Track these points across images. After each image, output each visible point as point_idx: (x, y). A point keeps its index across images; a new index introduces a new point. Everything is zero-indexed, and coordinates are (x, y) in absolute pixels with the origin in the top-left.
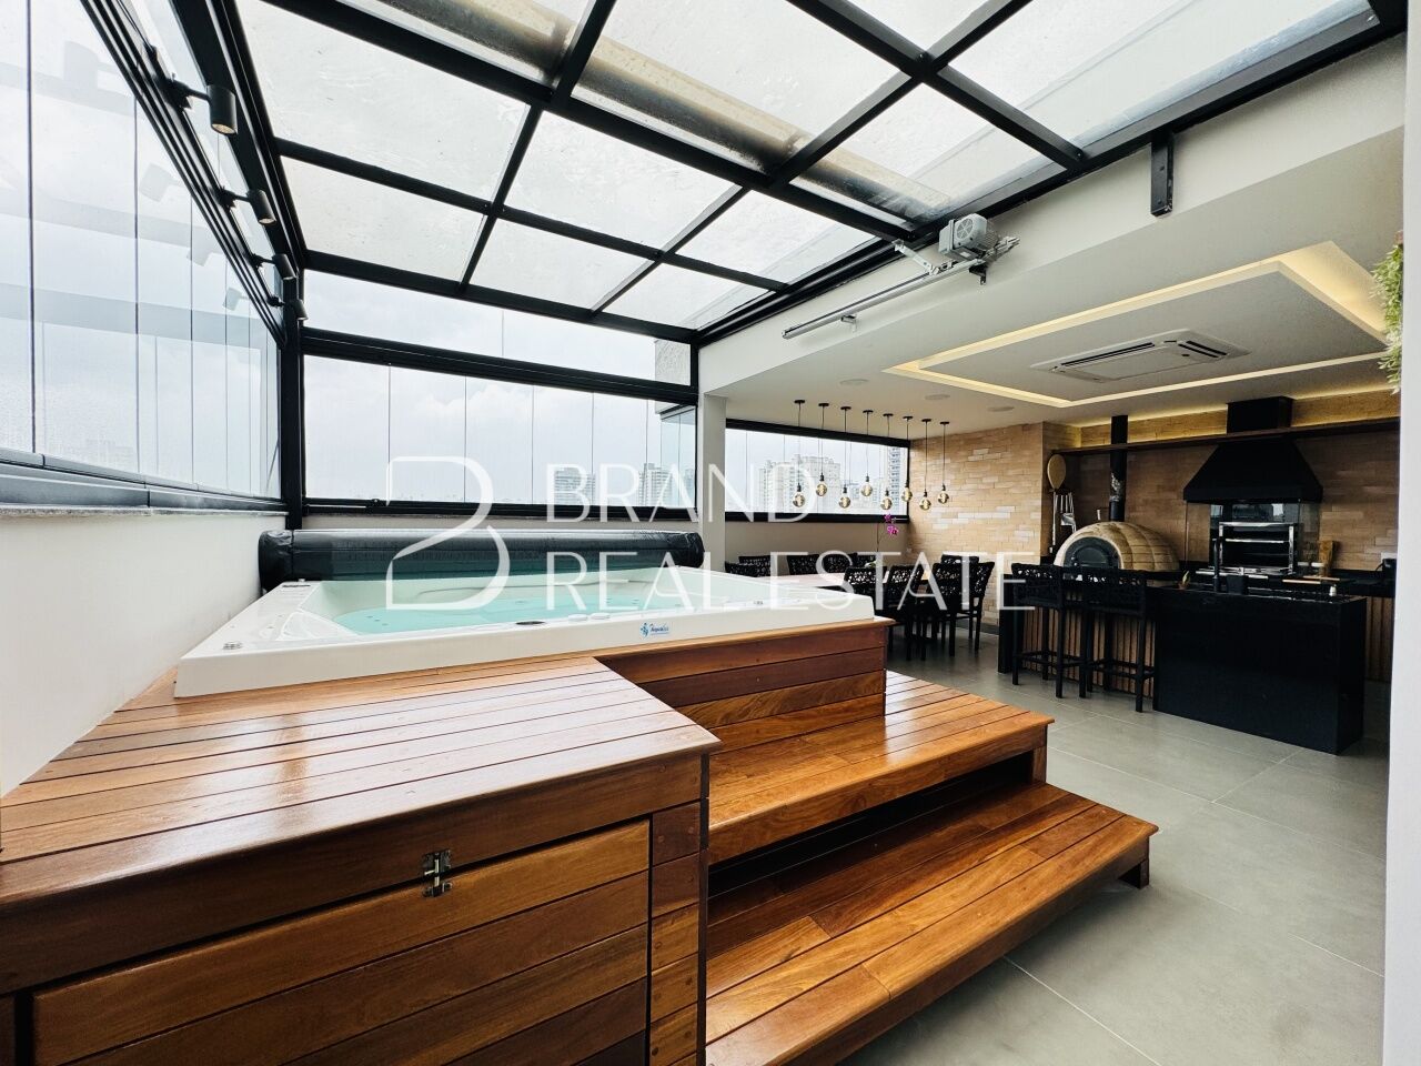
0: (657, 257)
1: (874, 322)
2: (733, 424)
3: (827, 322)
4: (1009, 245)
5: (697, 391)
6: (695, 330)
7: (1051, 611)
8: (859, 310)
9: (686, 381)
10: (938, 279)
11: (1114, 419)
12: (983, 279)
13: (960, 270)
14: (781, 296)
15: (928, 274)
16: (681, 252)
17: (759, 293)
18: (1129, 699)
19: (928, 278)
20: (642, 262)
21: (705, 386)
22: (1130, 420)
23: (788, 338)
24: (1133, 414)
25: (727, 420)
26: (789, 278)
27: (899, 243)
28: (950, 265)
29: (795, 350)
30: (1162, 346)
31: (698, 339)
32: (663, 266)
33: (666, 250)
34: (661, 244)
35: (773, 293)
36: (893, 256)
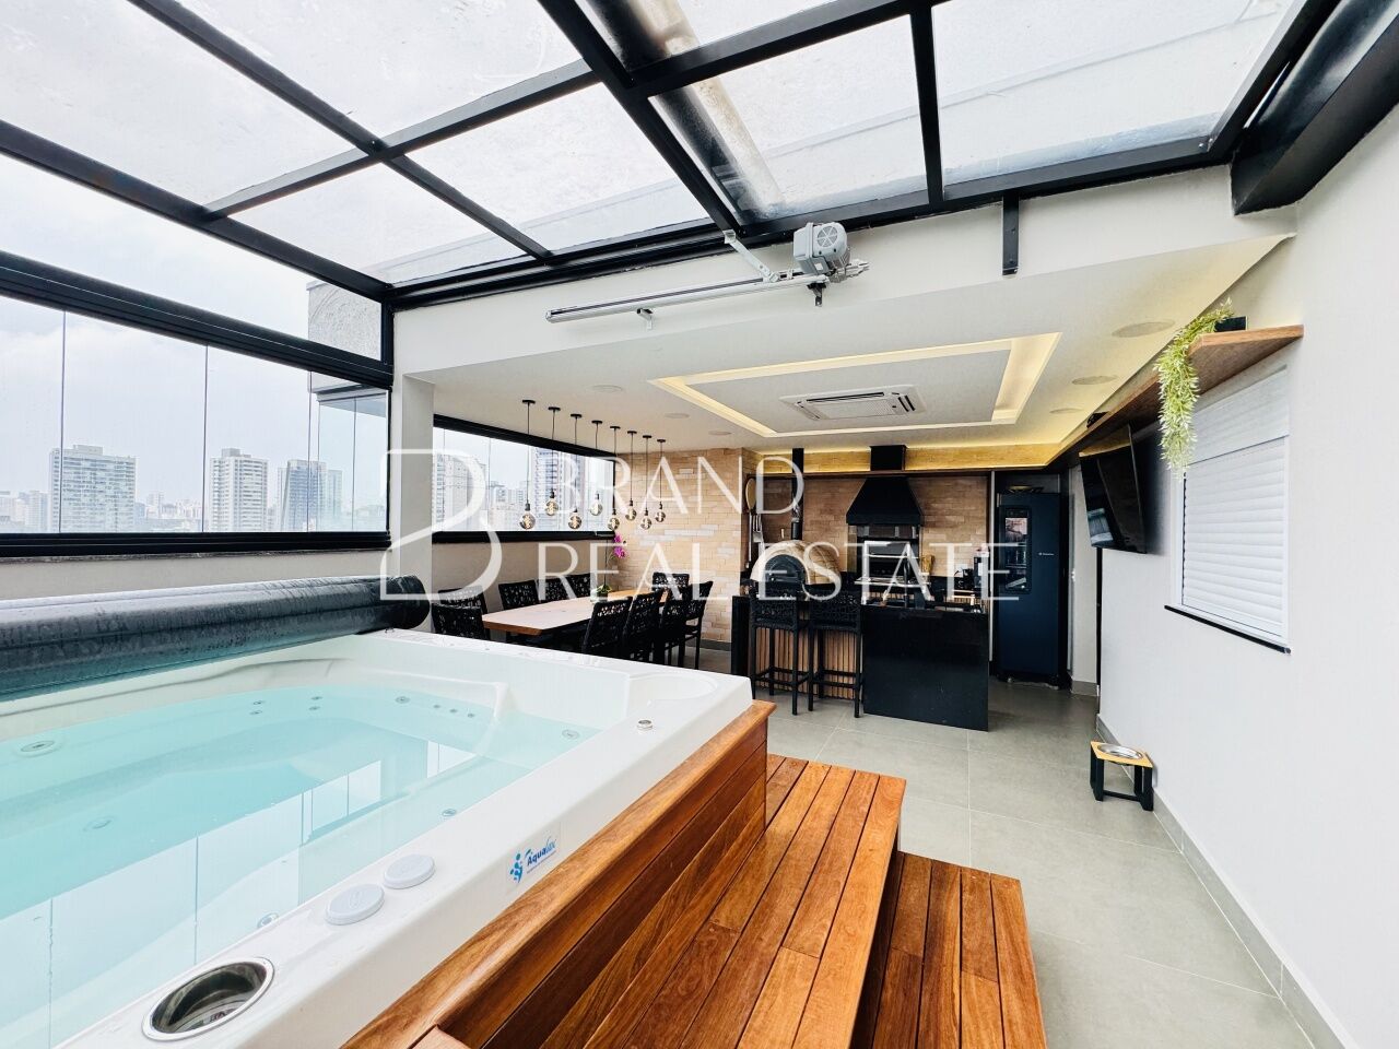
0: (375, 151)
1: (674, 323)
2: (442, 421)
3: (616, 312)
4: (861, 268)
5: (391, 369)
6: (390, 286)
7: (777, 631)
8: (662, 305)
9: (374, 352)
10: (771, 288)
11: (794, 450)
12: (819, 300)
13: (798, 284)
14: (542, 265)
15: (761, 280)
16: (414, 156)
17: (510, 253)
18: (848, 704)
19: (760, 285)
20: (345, 149)
21: (403, 365)
22: (805, 452)
23: (553, 321)
24: (808, 448)
25: (435, 416)
26: (556, 244)
27: (730, 235)
28: (789, 275)
29: (558, 339)
30: (888, 395)
31: (394, 300)
32: (380, 169)
33: (392, 143)
34: (385, 130)
35: (531, 258)
36: (719, 247)
